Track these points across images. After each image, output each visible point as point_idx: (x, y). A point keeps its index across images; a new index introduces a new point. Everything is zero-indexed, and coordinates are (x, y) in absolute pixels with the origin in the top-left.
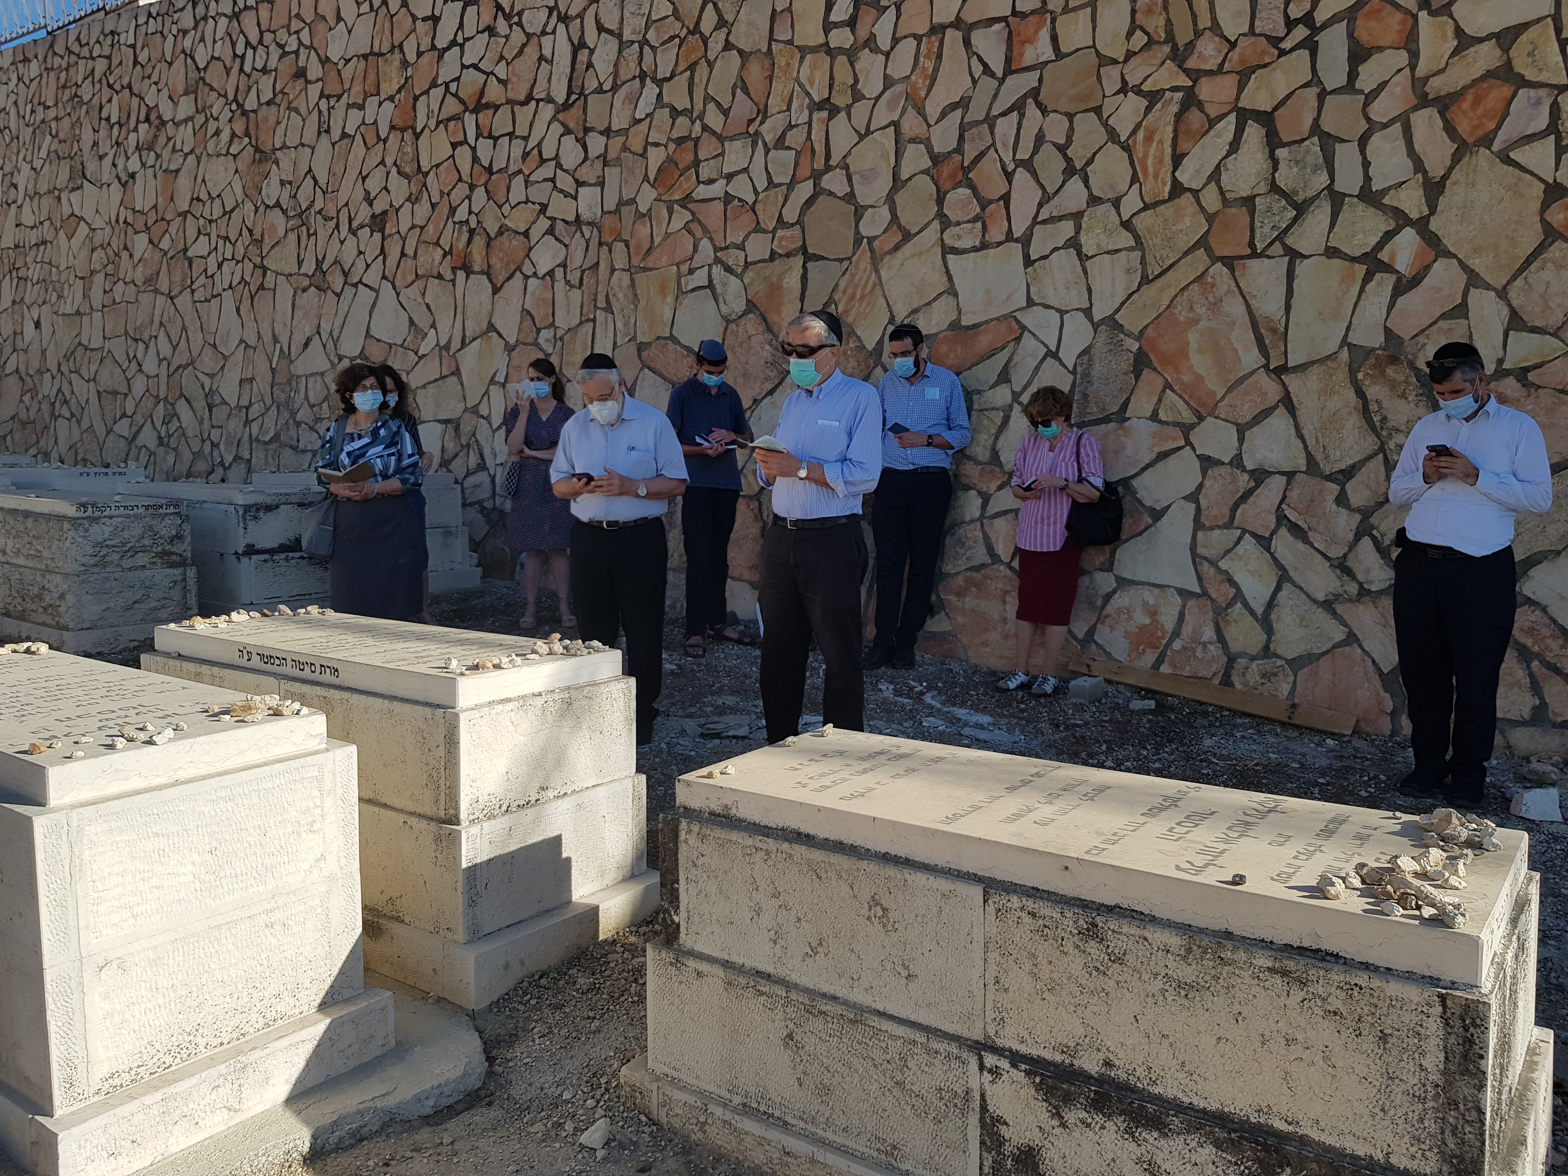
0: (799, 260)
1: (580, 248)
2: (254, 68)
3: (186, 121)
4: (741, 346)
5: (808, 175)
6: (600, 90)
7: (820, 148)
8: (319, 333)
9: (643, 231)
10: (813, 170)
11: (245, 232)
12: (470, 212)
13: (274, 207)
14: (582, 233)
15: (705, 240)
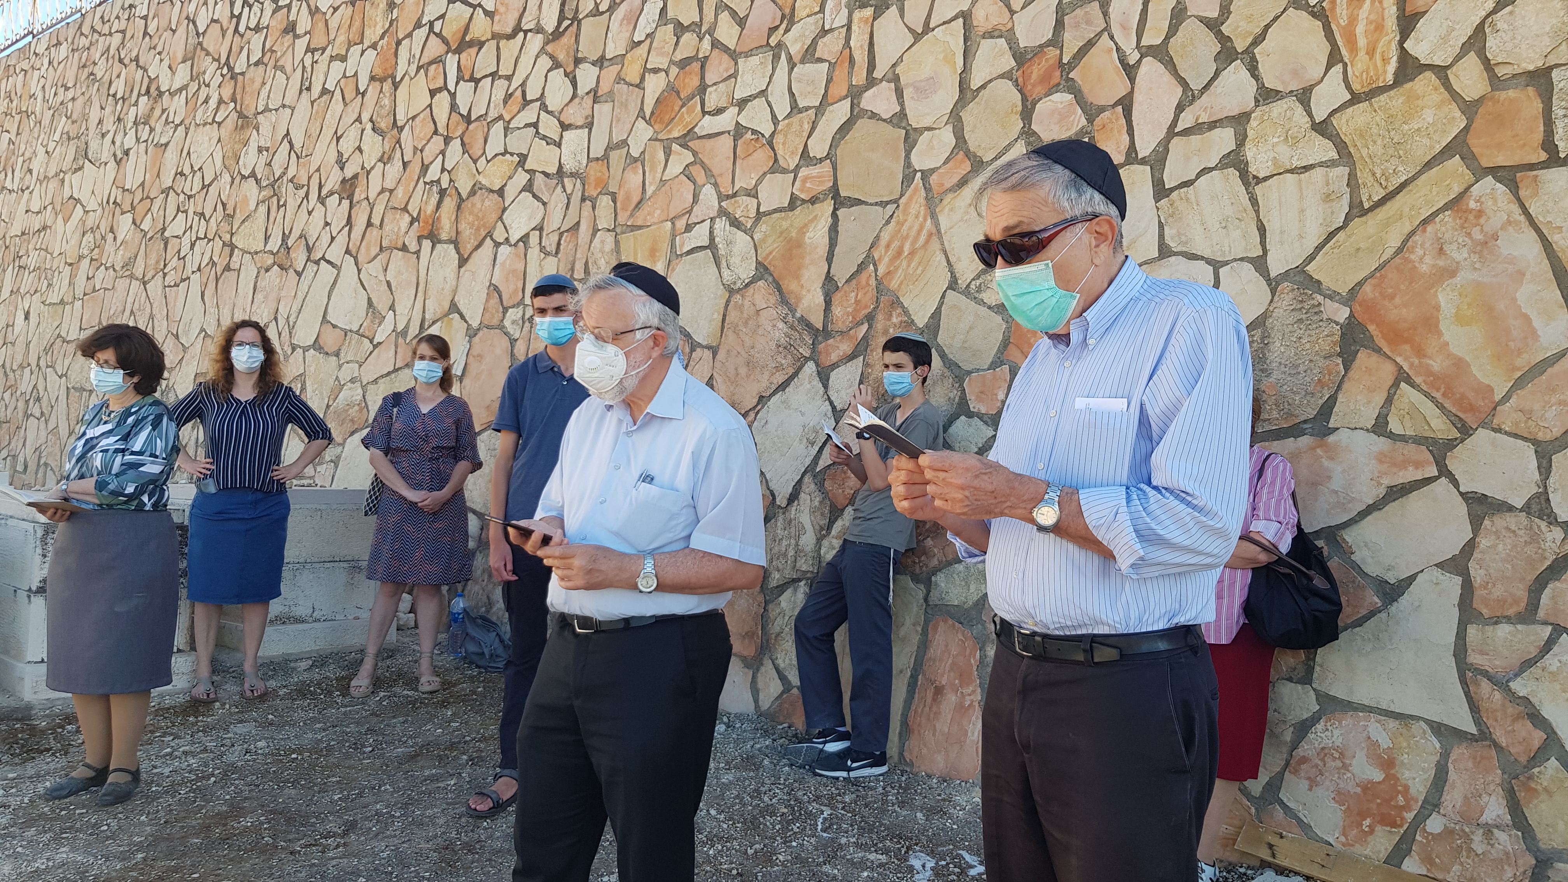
0: (827, 207)
1: (560, 205)
2: (248, 28)
3: (180, 90)
4: (746, 323)
5: (844, 92)
6: (596, 12)
7: (861, 57)
8: (276, 319)
9: (634, 179)
10: (851, 86)
11: (220, 207)
12: (443, 170)
13: (249, 177)
14: (563, 187)
15: (708, 186)
